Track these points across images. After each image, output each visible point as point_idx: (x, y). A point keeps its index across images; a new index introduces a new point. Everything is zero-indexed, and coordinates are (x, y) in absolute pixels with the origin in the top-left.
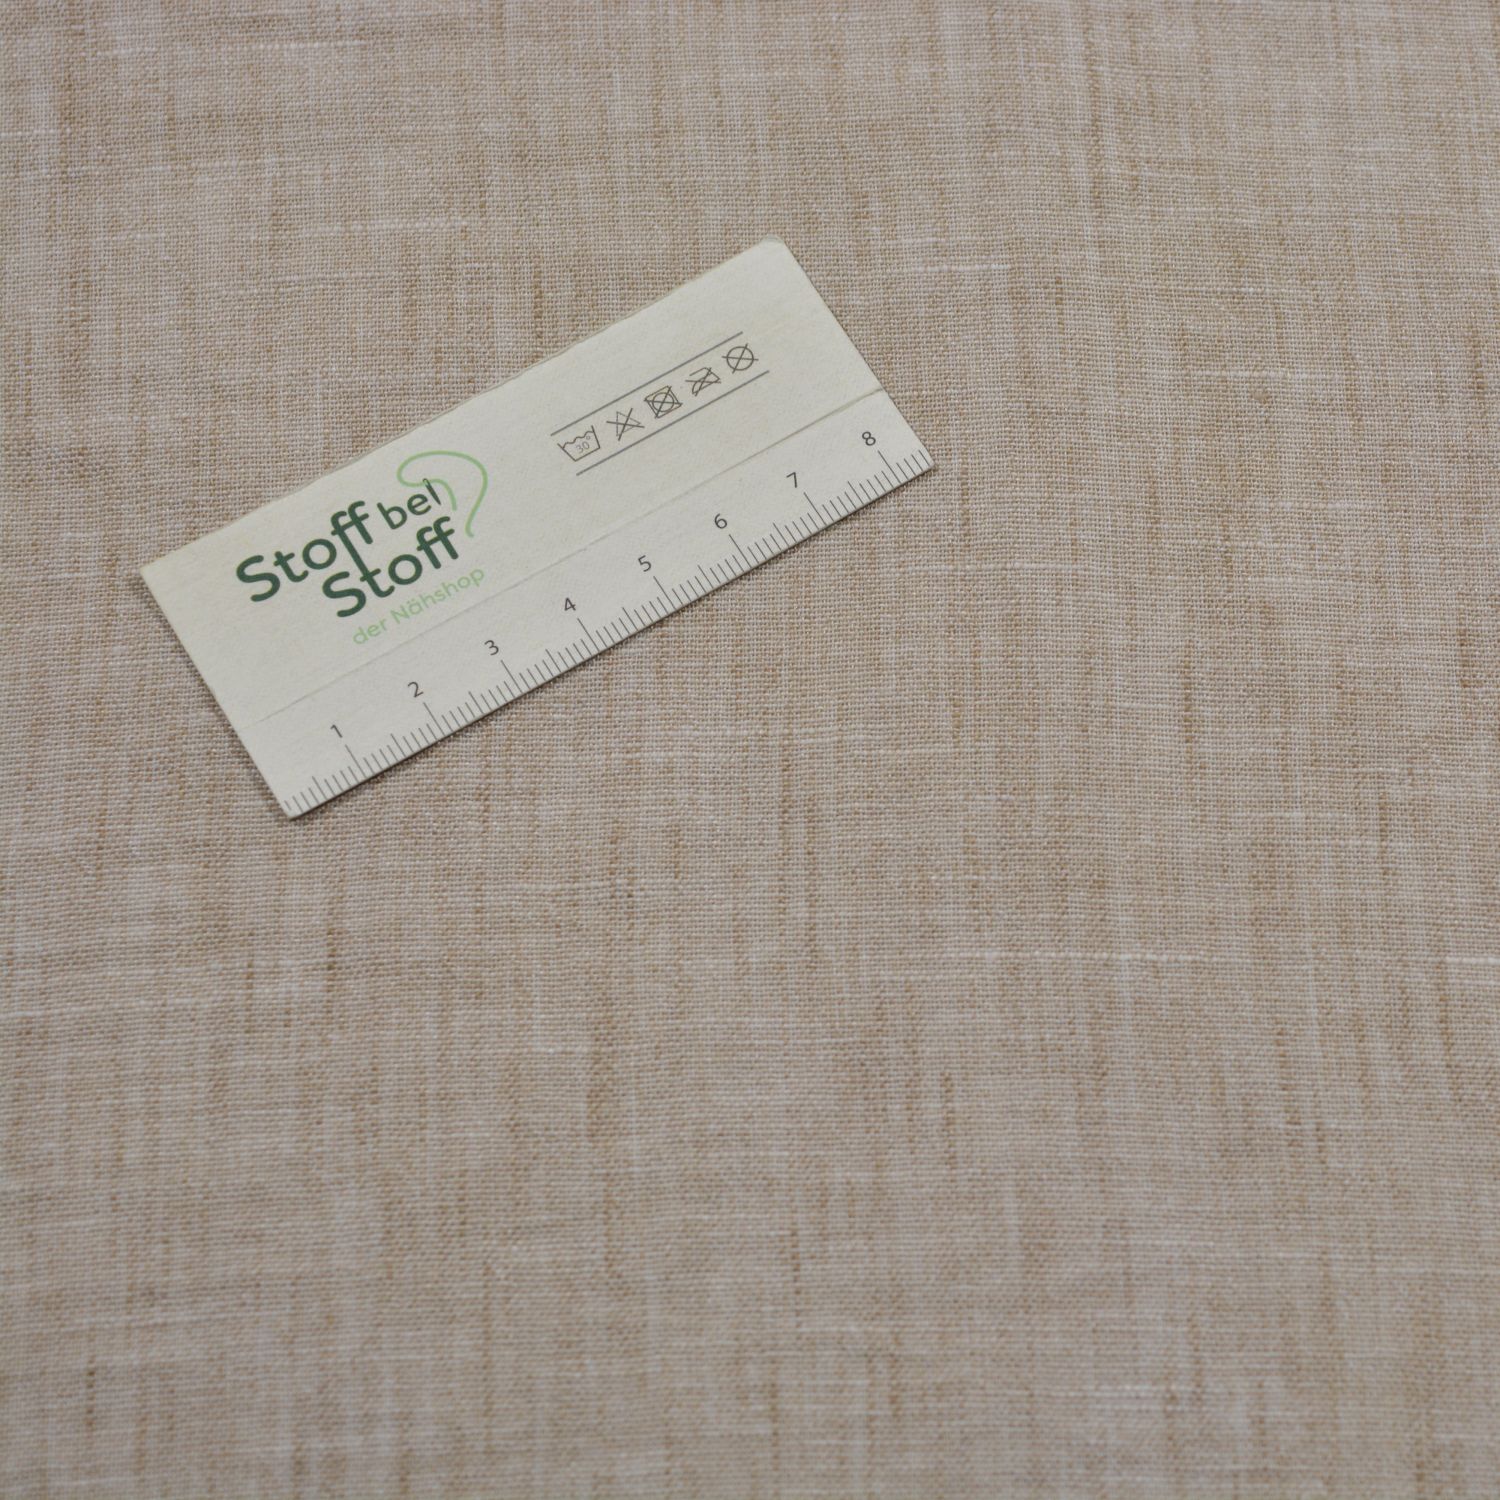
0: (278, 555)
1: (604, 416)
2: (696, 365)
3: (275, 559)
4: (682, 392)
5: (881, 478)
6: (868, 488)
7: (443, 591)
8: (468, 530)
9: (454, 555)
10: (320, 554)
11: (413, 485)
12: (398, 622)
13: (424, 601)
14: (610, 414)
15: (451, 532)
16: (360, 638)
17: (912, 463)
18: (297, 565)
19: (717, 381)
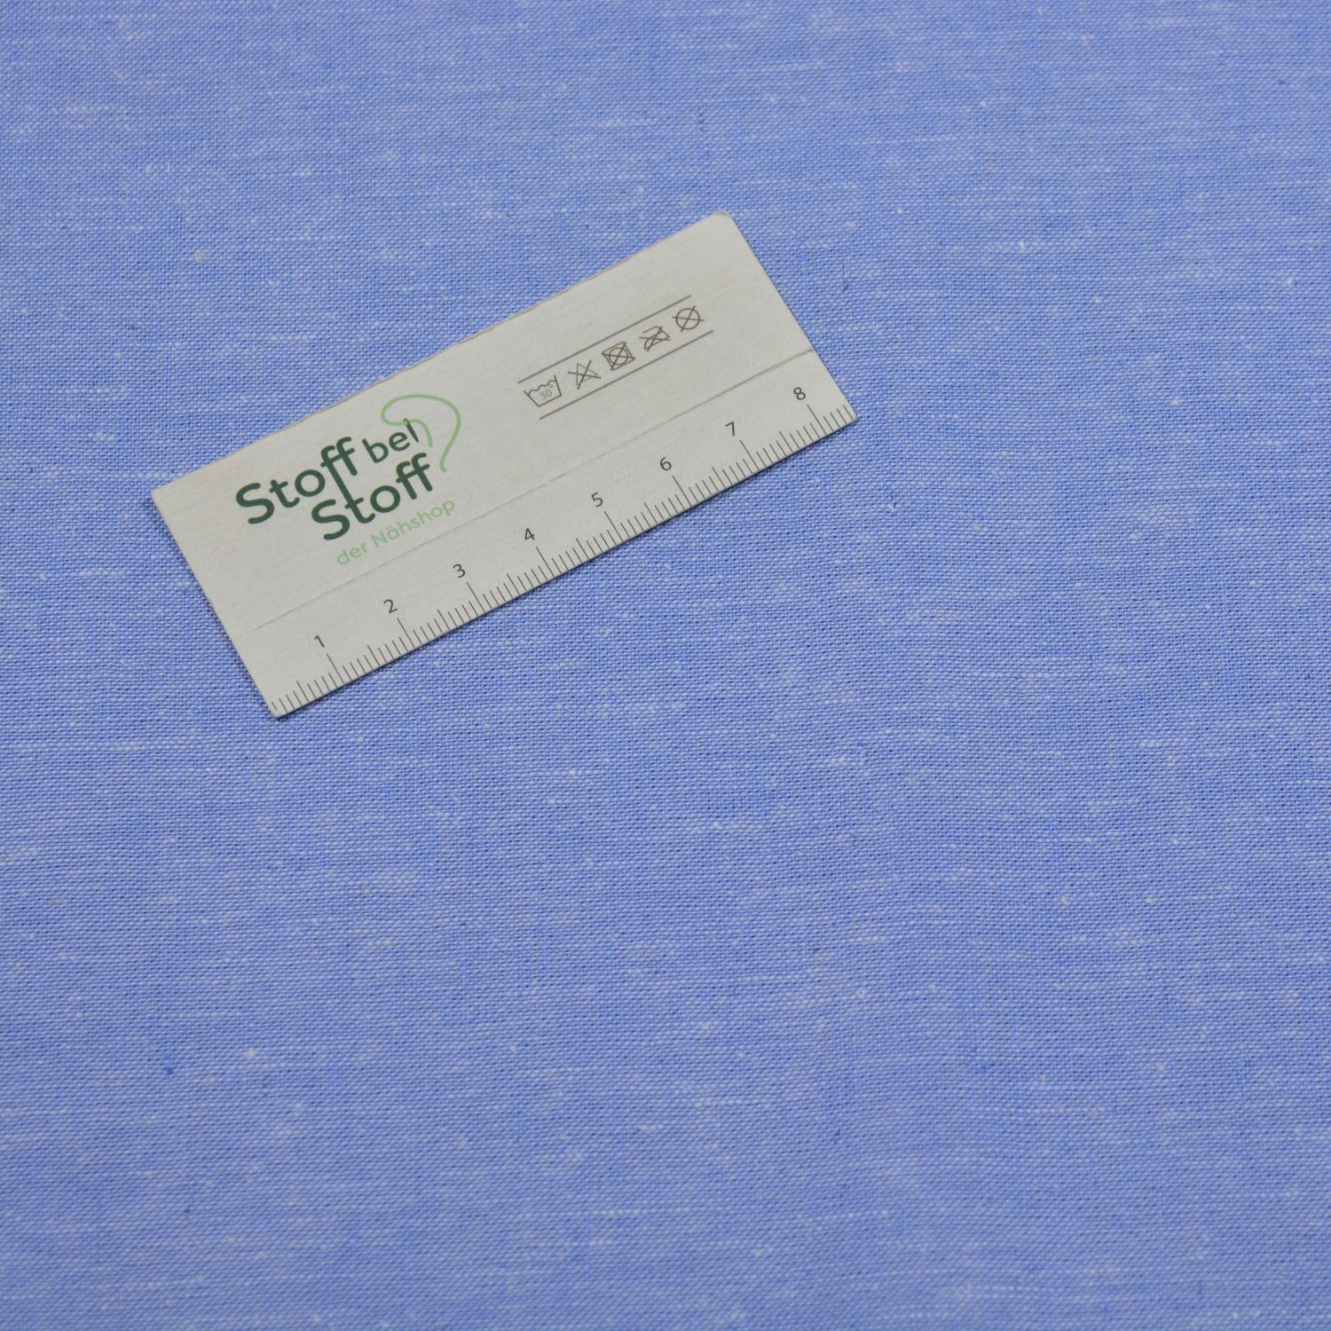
0: (274, 483)
1: (565, 367)
2: (648, 324)
3: (270, 487)
4: (636, 347)
5: (809, 429)
6: (797, 438)
7: (418, 520)
8: (442, 465)
9: (429, 487)
10: (310, 483)
11: (395, 424)
12: (378, 546)
13: (401, 528)
14: (571, 365)
15: (427, 466)
16: (343, 559)
17: (837, 416)
18: (290, 493)
19: (667, 339)
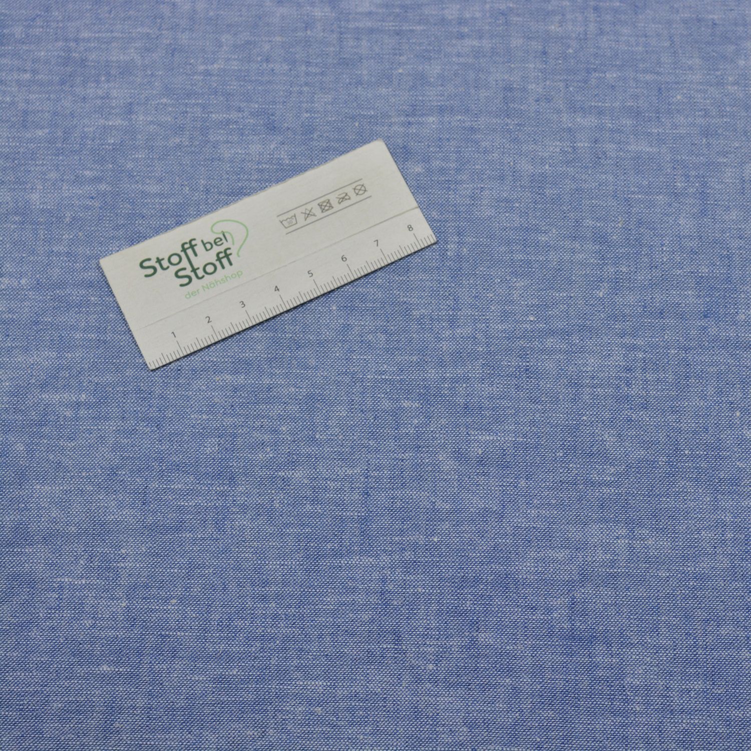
0: (157, 258)
1: (300, 210)
2: (341, 191)
3: (156, 260)
4: (334, 202)
6: (407, 249)
7: (225, 279)
8: (238, 254)
9: (231, 264)
10: (175, 259)
11: (217, 233)
12: (204, 290)
13: (216, 282)
14: (303, 209)
15: (231, 254)
16: (188, 296)
17: (427, 240)
18: (165, 263)
19: (349, 199)
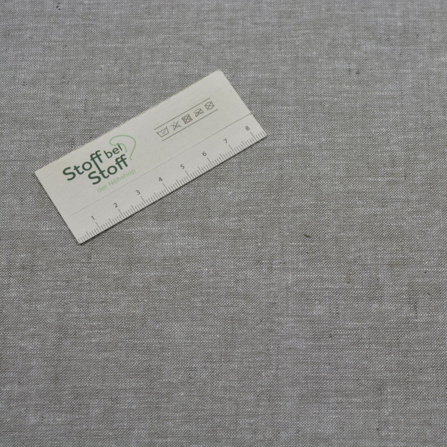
0: (75, 167)
1: (169, 124)
2: (196, 108)
3: (74, 168)
4: (193, 116)
5: (251, 140)
6: (247, 143)
7: (123, 176)
8: (130, 158)
9: (126, 165)
10: (87, 166)
11: (114, 145)
12: (110, 185)
13: (118, 179)
14: (171, 123)
15: (125, 159)
16: (99, 191)
17: (260, 135)
18: (81, 170)
19: (203, 112)
